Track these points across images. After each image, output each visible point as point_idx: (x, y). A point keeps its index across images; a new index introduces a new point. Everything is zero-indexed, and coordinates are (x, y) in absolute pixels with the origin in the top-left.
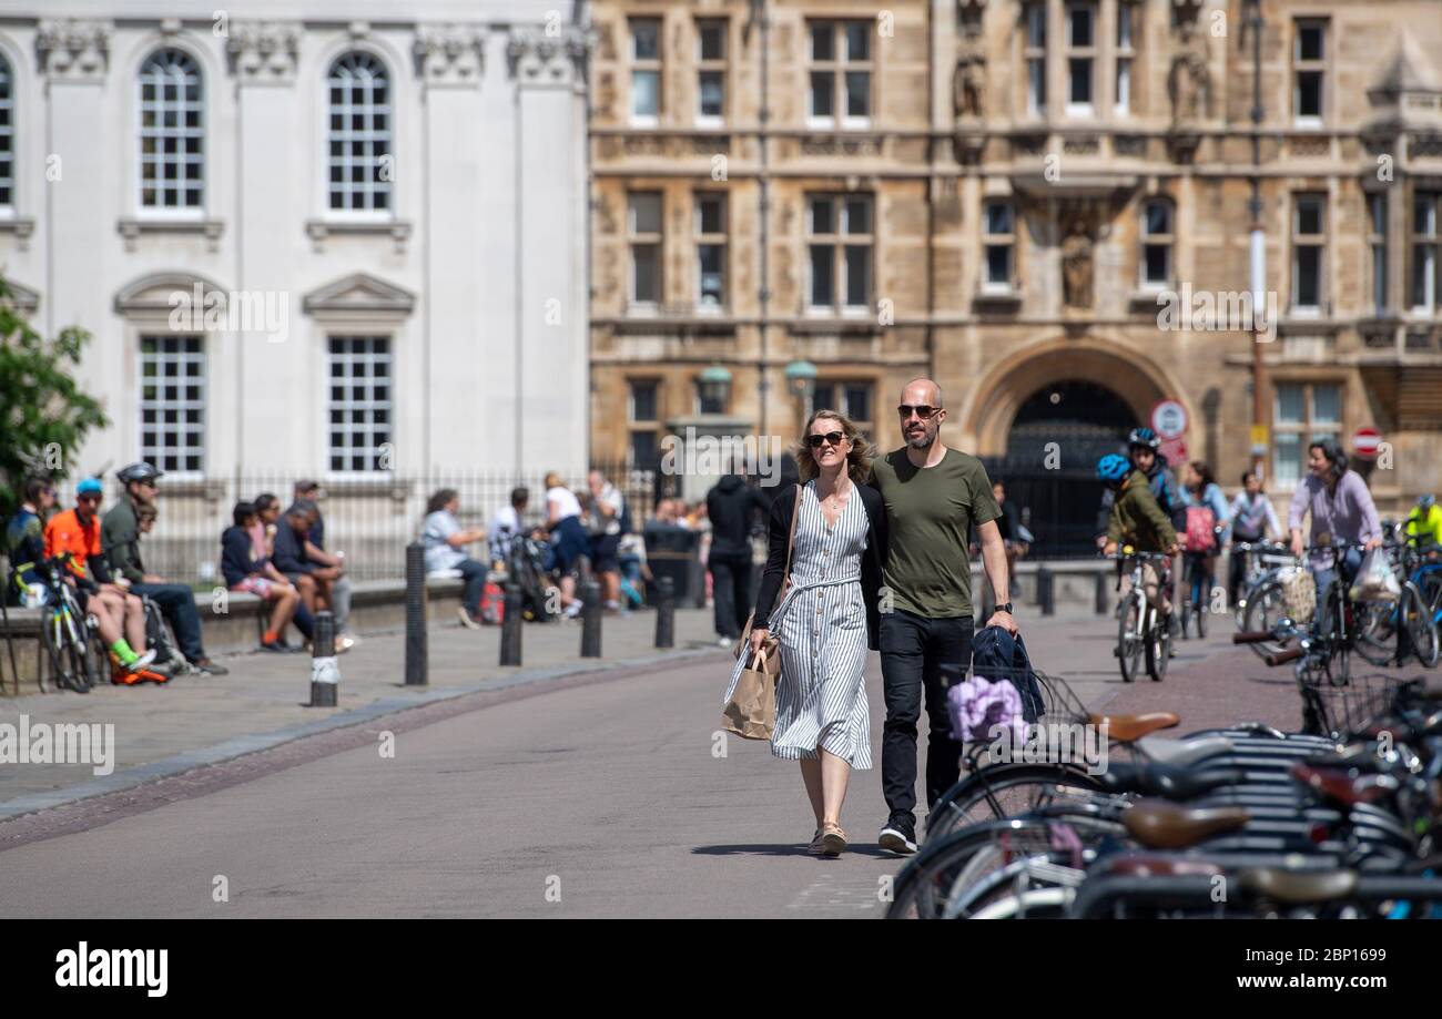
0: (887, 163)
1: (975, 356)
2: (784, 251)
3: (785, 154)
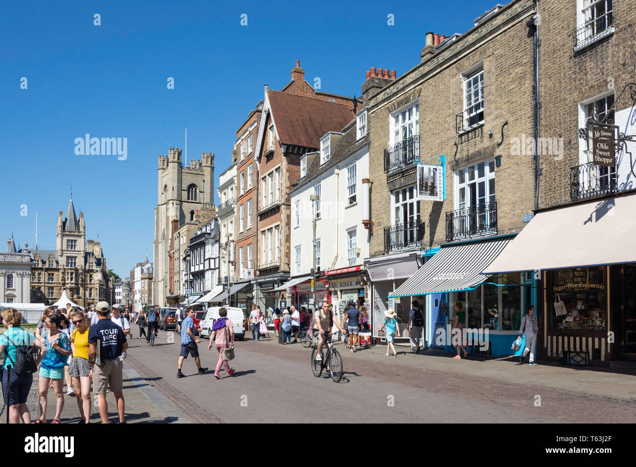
0: (55, 285)
3: (46, 284)
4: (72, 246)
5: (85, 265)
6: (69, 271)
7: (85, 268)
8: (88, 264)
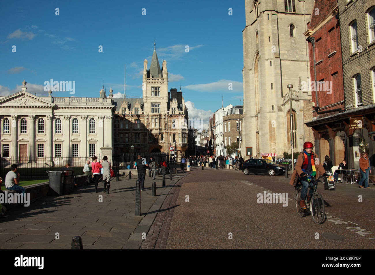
0: (141, 131)
1: (148, 146)
2: (133, 138)
3: (133, 131)
4: (156, 92)
5: (168, 110)
6: (154, 117)
7: (168, 113)
8: (171, 110)
